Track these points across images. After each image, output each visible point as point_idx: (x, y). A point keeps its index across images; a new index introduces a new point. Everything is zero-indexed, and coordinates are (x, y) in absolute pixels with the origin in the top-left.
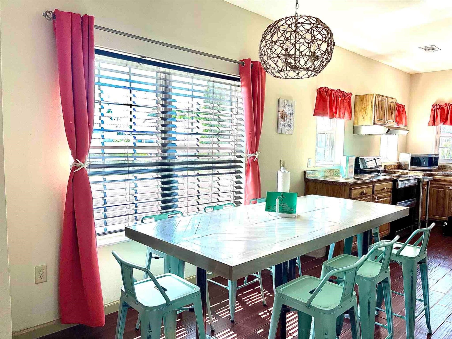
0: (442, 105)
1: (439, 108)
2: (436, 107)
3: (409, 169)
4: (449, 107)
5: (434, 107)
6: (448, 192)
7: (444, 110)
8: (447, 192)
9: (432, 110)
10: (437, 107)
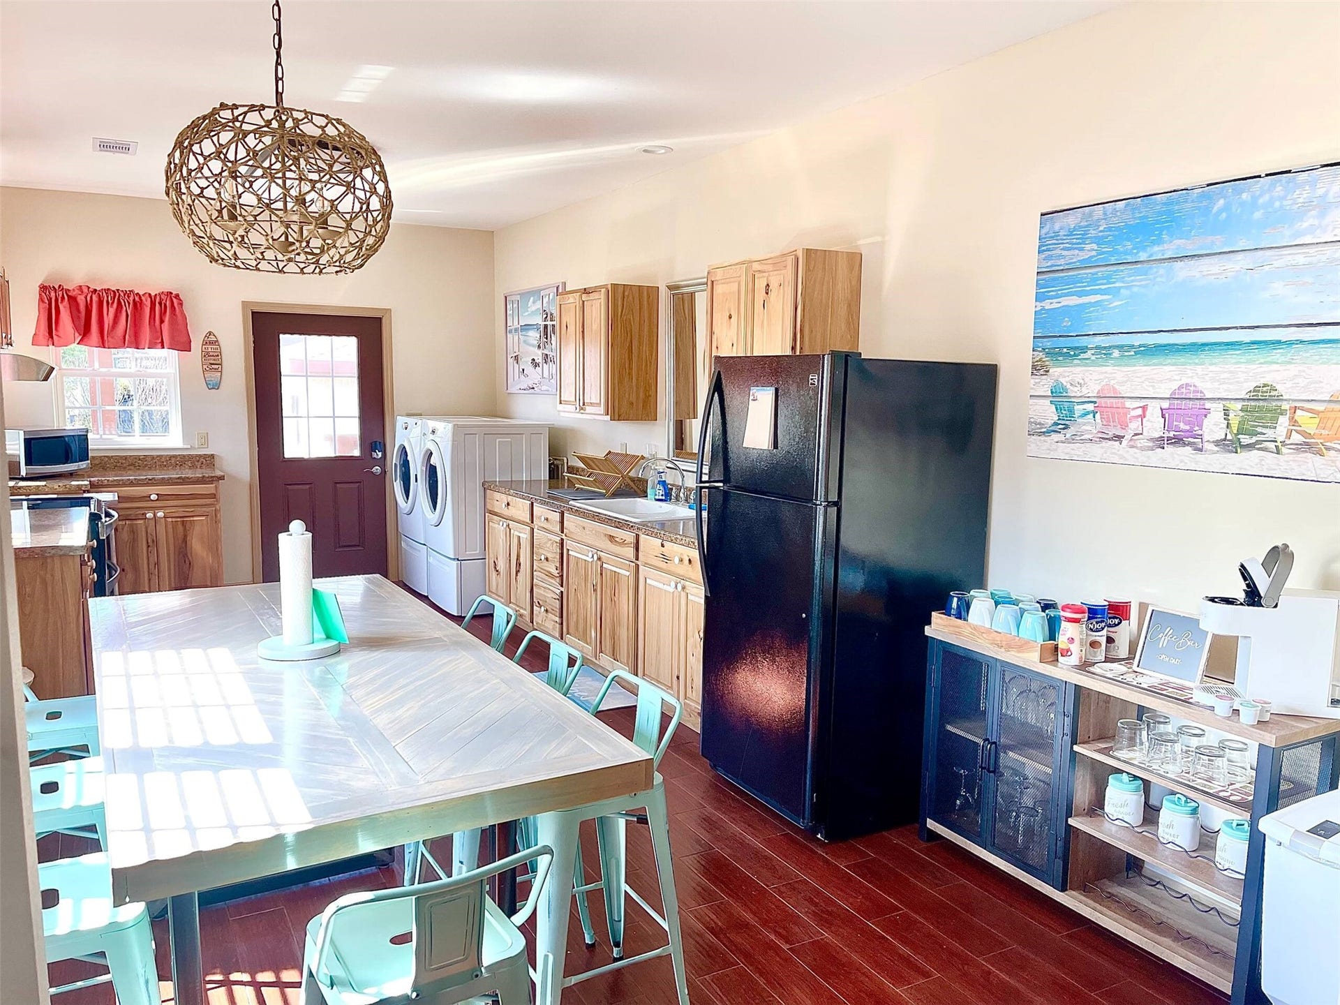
0: (69, 290)
1: (63, 298)
2: (53, 294)
3: (23, 473)
4: (91, 297)
5: (47, 293)
6: (144, 527)
7: (78, 305)
8: (139, 526)
9: (41, 300)
10: (56, 292)
